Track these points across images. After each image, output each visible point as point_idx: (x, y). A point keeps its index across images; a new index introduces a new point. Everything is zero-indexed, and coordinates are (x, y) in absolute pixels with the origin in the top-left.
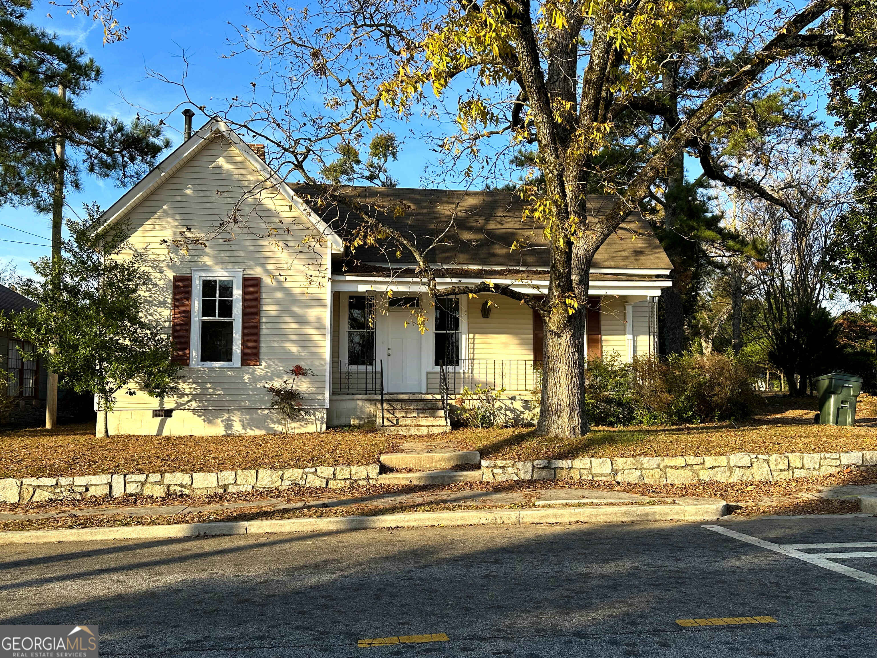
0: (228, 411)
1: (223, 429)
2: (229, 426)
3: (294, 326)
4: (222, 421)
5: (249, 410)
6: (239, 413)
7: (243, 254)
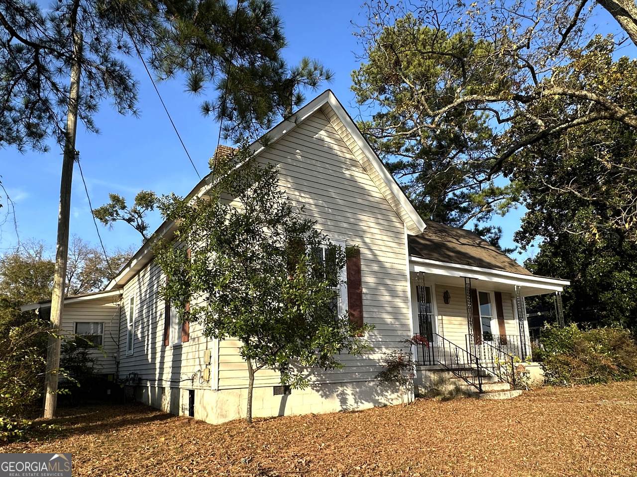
0: (342, 384)
1: (339, 403)
2: (344, 401)
3: (388, 298)
4: (338, 395)
5: (357, 383)
6: (351, 386)
7: (345, 225)
